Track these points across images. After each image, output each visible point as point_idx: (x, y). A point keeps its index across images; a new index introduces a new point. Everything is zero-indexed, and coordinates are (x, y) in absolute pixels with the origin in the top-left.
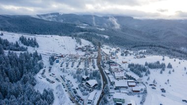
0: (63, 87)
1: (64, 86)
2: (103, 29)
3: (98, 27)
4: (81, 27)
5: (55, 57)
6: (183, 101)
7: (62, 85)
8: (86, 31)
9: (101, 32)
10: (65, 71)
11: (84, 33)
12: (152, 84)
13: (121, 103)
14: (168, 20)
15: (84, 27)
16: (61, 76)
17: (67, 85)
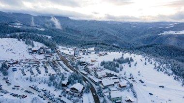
0: (42, 99)
1: (42, 97)
2: (42, 29)
3: (36, 27)
4: (15, 27)
5: (8, 65)
6: (160, 87)
7: (39, 97)
8: (24, 31)
9: (41, 32)
10: (33, 80)
11: (21, 33)
12: (130, 77)
13: (120, 101)
14: (99, 21)
15: (19, 27)
16: (30, 87)
17: (45, 95)
